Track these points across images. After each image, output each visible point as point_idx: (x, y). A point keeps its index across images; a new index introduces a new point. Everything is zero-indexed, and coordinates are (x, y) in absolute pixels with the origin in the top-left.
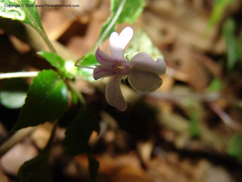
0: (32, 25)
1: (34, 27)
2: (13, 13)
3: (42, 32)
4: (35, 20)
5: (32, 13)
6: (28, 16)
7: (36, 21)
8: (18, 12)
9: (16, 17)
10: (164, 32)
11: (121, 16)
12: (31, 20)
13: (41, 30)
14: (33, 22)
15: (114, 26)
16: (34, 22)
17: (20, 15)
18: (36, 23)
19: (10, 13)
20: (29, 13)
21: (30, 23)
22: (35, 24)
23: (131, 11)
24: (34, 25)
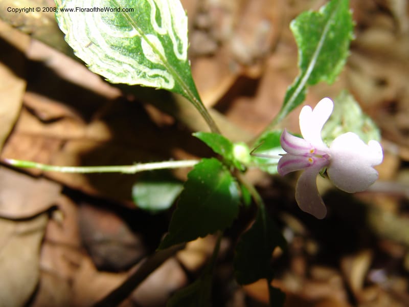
0: (184, 95)
1: (187, 98)
2: (157, 78)
3: (199, 103)
4: (188, 88)
5: (183, 77)
6: (178, 81)
7: (190, 89)
8: (164, 78)
9: (161, 84)
10: (382, 83)
11: (314, 74)
12: (183, 88)
13: (197, 101)
14: (185, 91)
15: (304, 89)
16: (187, 90)
17: (167, 81)
18: (190, 91)
19: (153, 79)
20: (180, 77)
21: (182, 92)
22: (189, 93)
23: (330, 65)
24: (188, 95)
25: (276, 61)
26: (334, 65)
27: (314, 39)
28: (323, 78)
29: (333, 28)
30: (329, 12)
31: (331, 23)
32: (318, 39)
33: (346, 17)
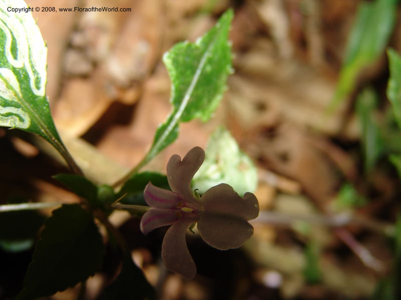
0: (41, 135)
1: (45, 138)
2: (10, 117)
3: (59, 144)
4: (46, 127)
5: (41, 115)
6: (34, 120)
7: (48, 128)
8: (18, 116)
9: (15, 124)
10: (261, 107)
11: (188, 110)
12: (40, 127)
13: (56, 141)
14: (43, 130)
16: (44, 129)
17: (22, 120)
18: (48, 130)
19: (6, 118)
20: (37, 116)
21: (39, 132)
22: (47, 132)
23: (205, 100)
24: (46, 134)
25: (154, 84)
26: (210, 101)
27: (189, 72)
28: (198, 115)
29: (210, 61)
30: (206, 44)
31: (207, 55)
32: (193, 73)
33: (224, 49)
